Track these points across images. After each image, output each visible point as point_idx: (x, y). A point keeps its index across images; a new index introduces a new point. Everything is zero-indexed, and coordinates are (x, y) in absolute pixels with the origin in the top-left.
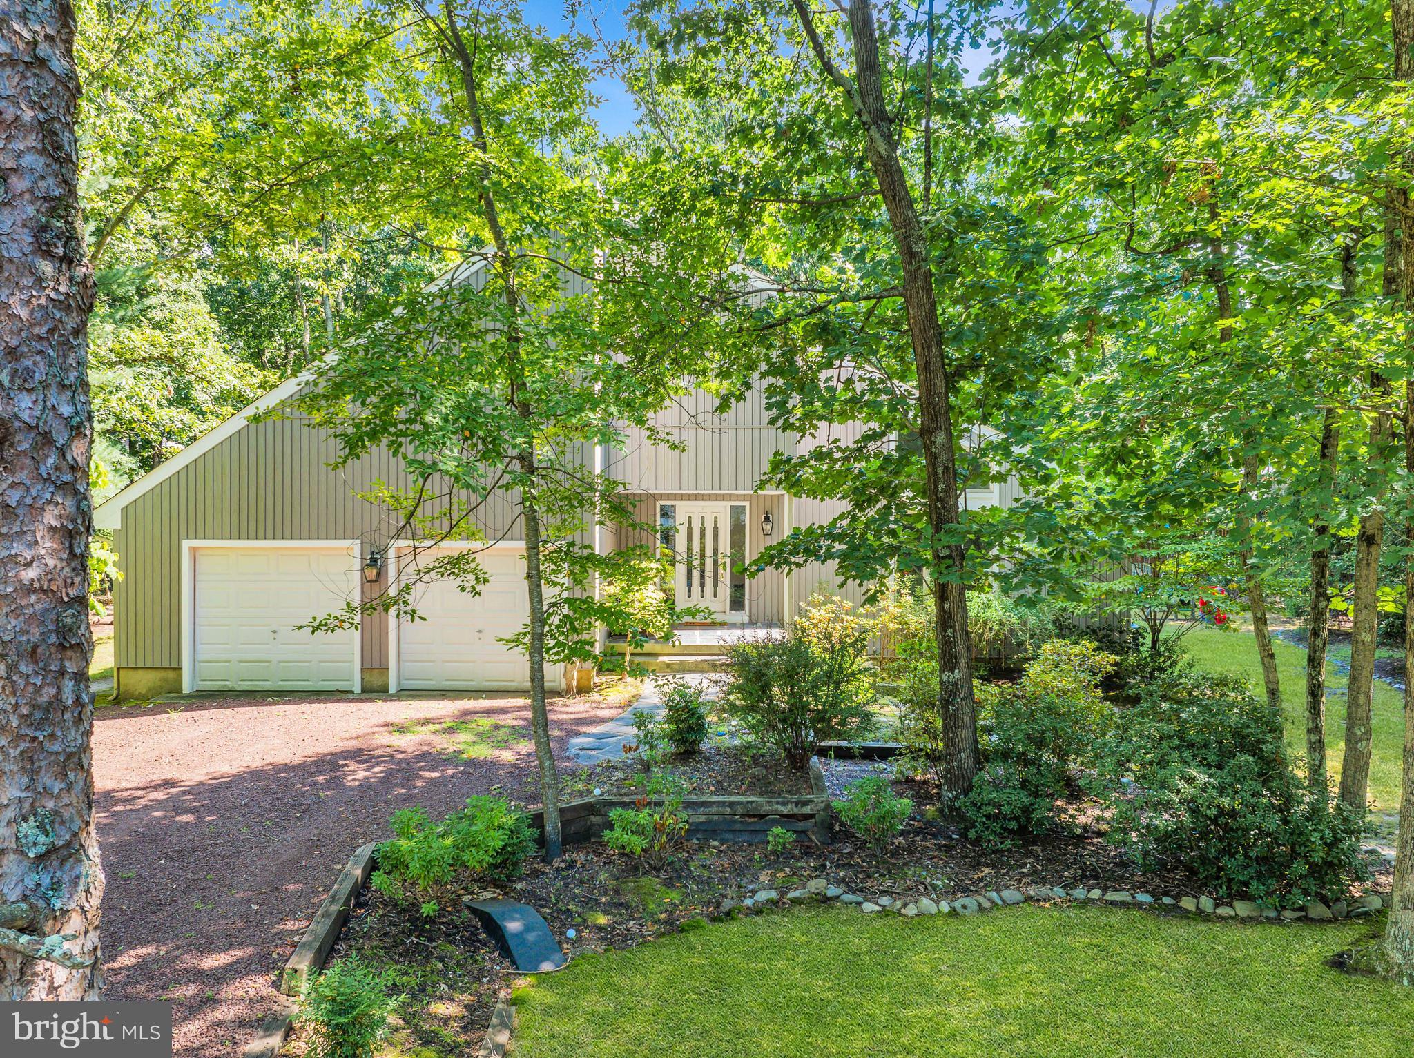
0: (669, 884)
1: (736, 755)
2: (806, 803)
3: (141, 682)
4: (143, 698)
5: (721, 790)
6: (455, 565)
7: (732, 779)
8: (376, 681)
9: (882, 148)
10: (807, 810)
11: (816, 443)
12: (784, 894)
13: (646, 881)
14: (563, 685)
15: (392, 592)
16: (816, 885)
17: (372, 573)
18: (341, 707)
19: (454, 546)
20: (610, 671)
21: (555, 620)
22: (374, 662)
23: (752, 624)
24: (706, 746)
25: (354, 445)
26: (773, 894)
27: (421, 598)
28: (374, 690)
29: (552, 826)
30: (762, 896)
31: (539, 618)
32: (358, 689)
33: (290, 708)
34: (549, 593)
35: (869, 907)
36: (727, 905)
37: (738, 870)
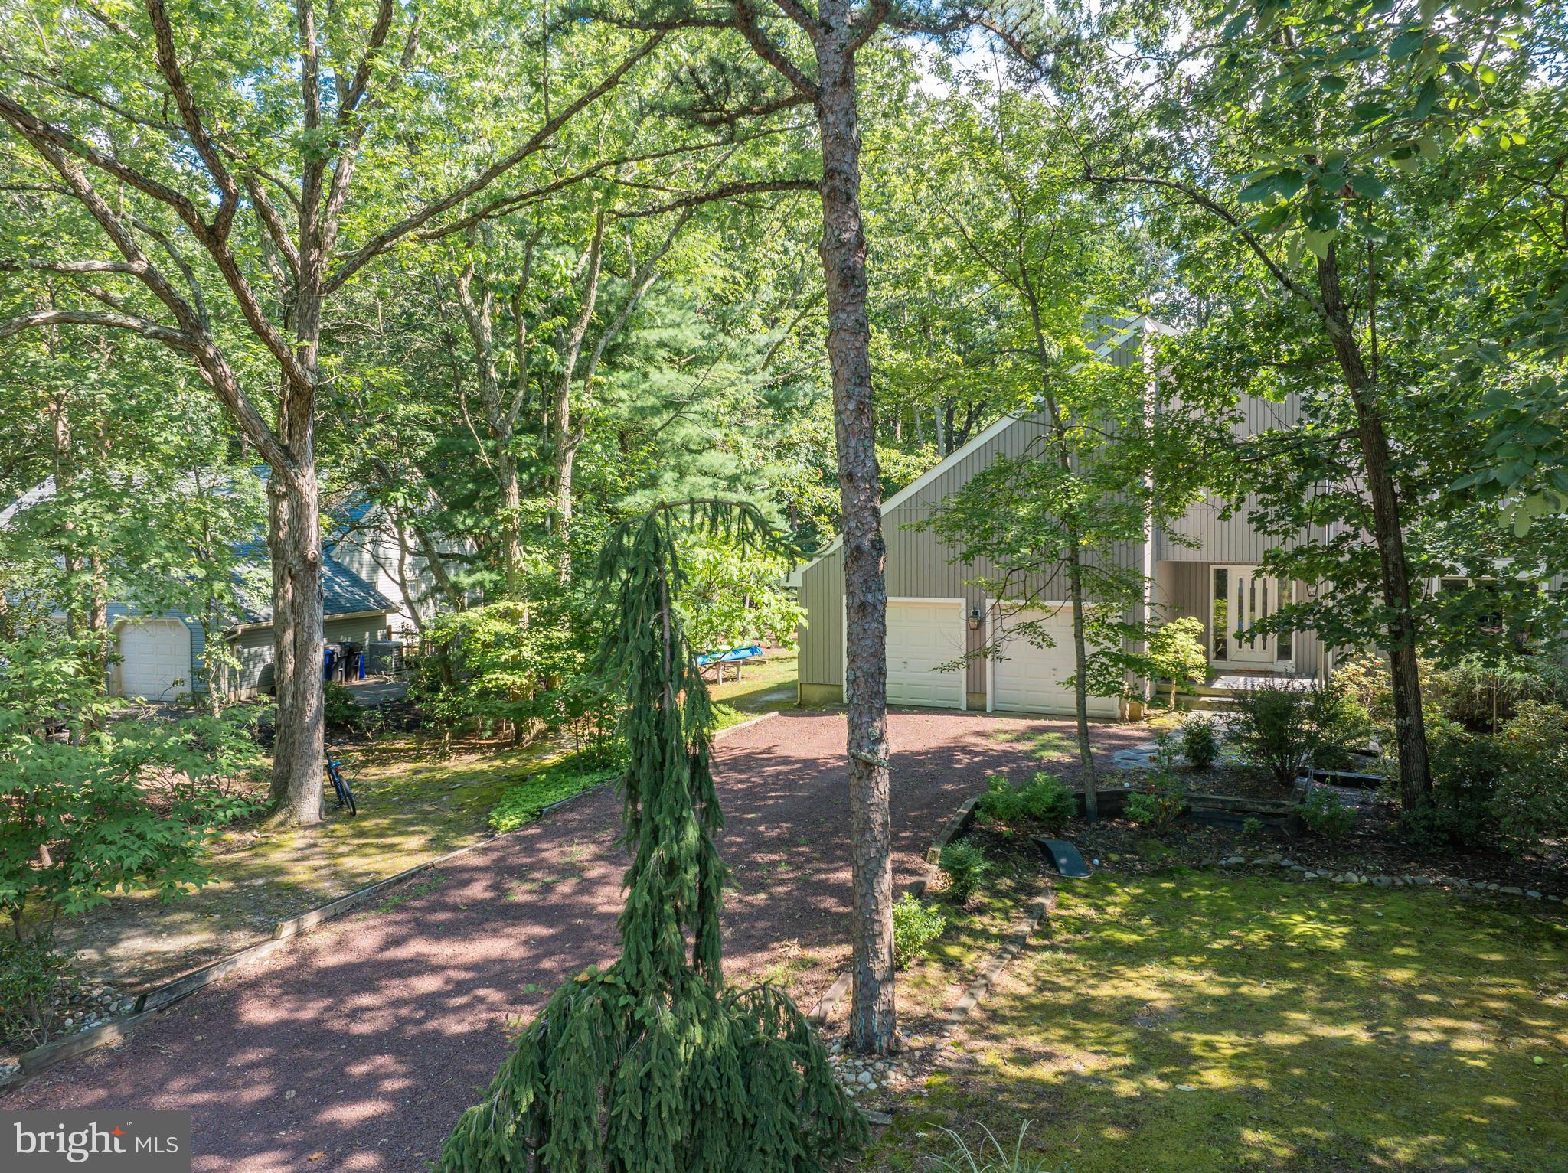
0: (1169, 845)
1: (1237, 771)
2: (1280, 806)
3: (815, 693)
4: (816, 704)
5: (1219, 791)
6: (1029, 628)
7: (1229, 786)
8: (977, 702)
9: (1337, 331)
10: (1281, 811)
11: (1296, 544)
12: (1249, 860)
13: (1152, 842)
14: (1118, 713)
15: (989, 645)
16: (1274, 857)
17: (974, 623)
18: (953, 719)
19: (1029, 616)
20: (1158, 707)
21: (1096, 666)
22: (976, 688)
23: (1299, 673)
24: (1217, 763)
25: (967, 557)
26: (1242, 860)
27: (1008, 649)
28: (975, 709)
29: (1090, 801)
30: (1233, 860)
31: (1083, 665)
32: (964, 707)
33: (919, 717)
34: (1090, 649)
35: (1309, 875)
36: (1205, 862)
37: (1221, 844)
